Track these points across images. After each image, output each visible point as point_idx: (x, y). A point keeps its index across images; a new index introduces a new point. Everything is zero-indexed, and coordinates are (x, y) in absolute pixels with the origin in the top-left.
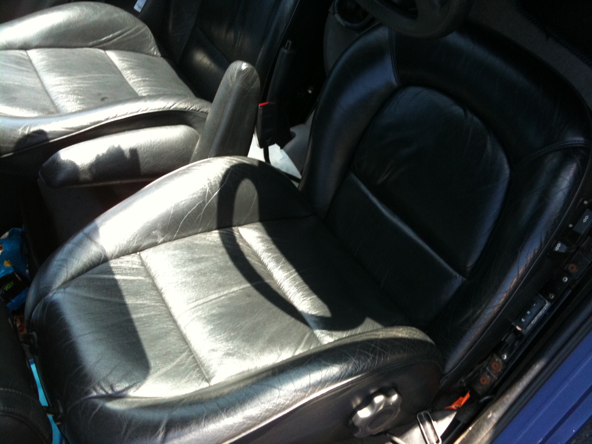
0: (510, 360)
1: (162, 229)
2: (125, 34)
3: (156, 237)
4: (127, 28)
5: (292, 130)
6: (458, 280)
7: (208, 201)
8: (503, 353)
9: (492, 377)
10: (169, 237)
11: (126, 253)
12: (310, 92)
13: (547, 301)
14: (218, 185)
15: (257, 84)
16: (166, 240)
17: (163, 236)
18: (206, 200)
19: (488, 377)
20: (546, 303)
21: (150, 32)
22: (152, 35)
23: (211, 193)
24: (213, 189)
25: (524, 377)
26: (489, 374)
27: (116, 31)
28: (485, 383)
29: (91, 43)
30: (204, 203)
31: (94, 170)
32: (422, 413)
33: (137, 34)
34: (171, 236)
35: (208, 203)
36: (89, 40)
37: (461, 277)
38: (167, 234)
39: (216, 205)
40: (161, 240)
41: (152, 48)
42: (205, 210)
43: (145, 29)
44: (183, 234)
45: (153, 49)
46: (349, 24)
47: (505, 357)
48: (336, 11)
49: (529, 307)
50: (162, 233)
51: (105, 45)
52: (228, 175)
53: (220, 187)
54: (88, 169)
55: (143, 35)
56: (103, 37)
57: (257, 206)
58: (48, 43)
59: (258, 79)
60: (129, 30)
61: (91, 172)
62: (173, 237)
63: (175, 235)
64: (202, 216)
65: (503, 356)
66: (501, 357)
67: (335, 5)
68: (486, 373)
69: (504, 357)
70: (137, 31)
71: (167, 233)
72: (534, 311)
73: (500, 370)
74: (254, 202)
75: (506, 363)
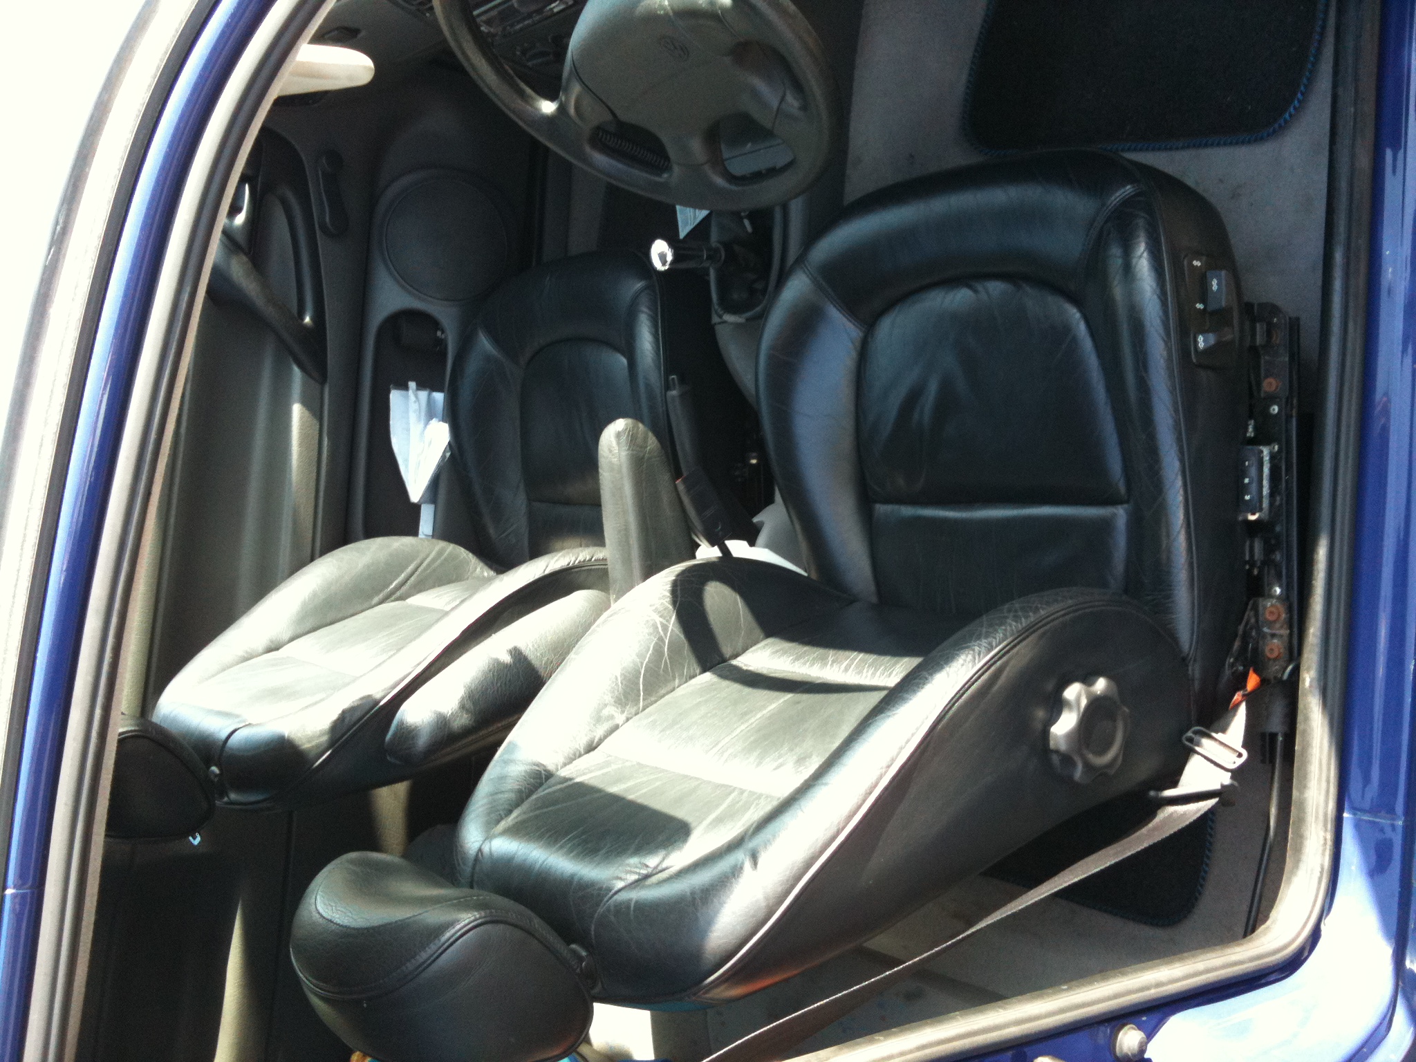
0: (1287, 589)
1: (615, 702)
2: (424, 564)
3: (611, 717)
4: (422, 556)
5: (755, 520)
6: (1120, 515)
7: (666, 635)
8: (1271, 586)
9: (1281, 636)
10: (633, 710)
11: (577, 755)
12: (754, 461)
13: (1261, 448)
14: (671, 607)
15: (652, 442)
16: (630, 716)
17: (623, 712)
18: (662, 633)
19: (1275, 641)
20: (1262, 452)
21: (462, 550)
22: (467, 552)
23: (664, 621)
24: (665, 614)
25: (1314, 582)
26: (1273, 636)
27: (406, 567)
28: (1276, 654)
29: (376, 600)
30: (661, 640)
31: (469, 705)
32: (1190, 734)
33: (443, 558)
34: (635, 708)
35: (668, 637)
36: (370, 597)
37: (1119, 507)
38: (628, 707)
39: (682, 636)
40: (623, 717)
41: (476, 568)
42: (668, 649)
43: (451, 548)
44: (653, 699)
45: (478, 569)
46: (749, 314)
47: (1278, 590)
48: (721, 313)
49: (1244, 473)
50: (617, 708)
51: (398, 594)
52: (679, 588)
53: (674, 609)
54: (460, 708)
55: (452, 557)
56: (391, 583)
57: (750, 618)
58: (308, 625)
59: (650, 434)
60: (428, 556)
61: (468, 711)
62: (639, 708)
63: (641, 703)
64: (668, 661)
65: (1273, 590)
66: (1271, 596)
67: (716, 307)
68: (1269, 637)
69: (1275, 591)
70: (440, 554)
71: (626, 704)
72: (1253, 471)
73: (1284, 616)
74: (741, 612)
75: (1285, 598)
